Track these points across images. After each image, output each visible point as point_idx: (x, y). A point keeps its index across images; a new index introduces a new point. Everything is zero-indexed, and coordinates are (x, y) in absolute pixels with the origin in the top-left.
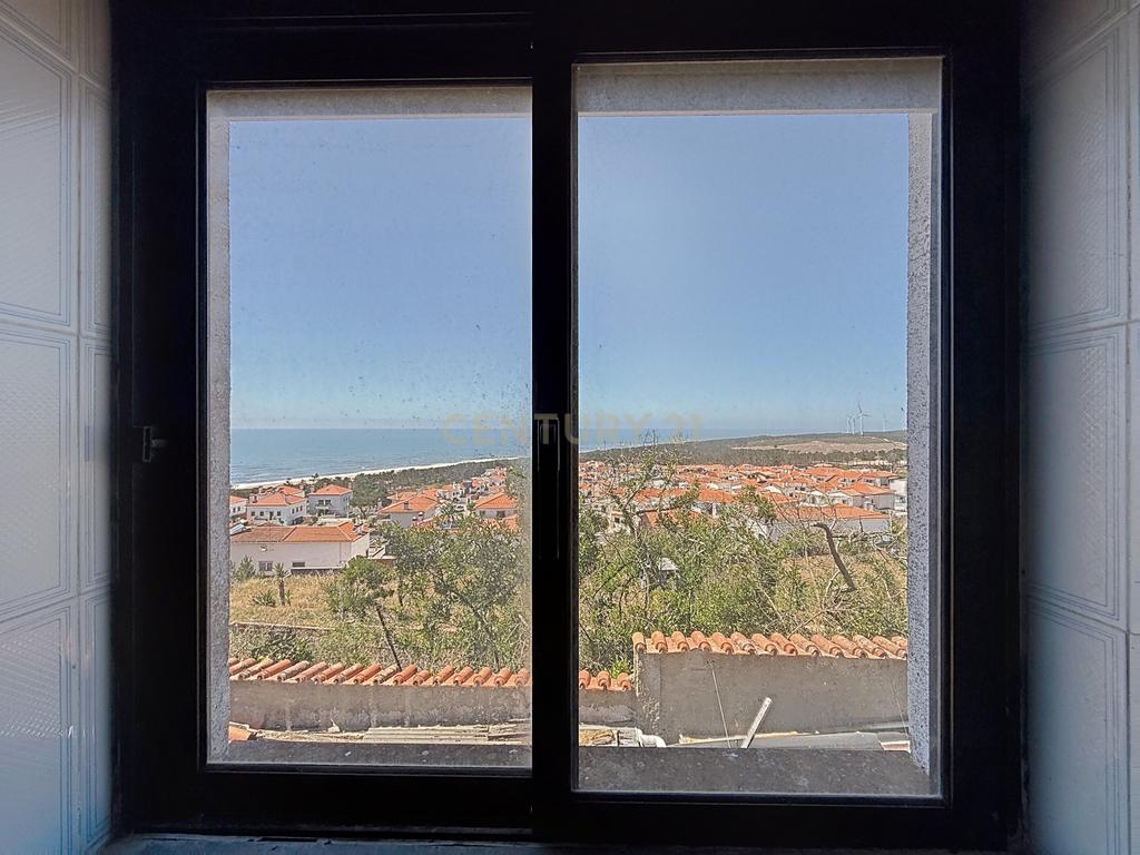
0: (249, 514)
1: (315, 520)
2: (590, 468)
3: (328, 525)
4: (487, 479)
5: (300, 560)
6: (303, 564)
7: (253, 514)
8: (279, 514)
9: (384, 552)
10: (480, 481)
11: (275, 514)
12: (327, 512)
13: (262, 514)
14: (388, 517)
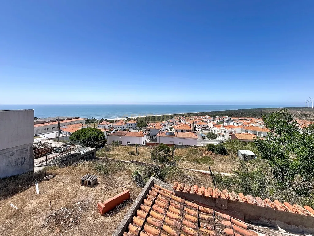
0: (113, 127)
1: (129, 130)
2: (206, 118)
3: (132, 131)
4: (174, 120)
5: (129, 141)
6: (130, 142)
7: (114, 127)
8: (120, 128)
9: (149, 140)
10: (172, 121)
11: (119, 128)
12: (131, 128)
13: (116, 127)
14: (149, 130)
